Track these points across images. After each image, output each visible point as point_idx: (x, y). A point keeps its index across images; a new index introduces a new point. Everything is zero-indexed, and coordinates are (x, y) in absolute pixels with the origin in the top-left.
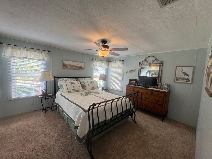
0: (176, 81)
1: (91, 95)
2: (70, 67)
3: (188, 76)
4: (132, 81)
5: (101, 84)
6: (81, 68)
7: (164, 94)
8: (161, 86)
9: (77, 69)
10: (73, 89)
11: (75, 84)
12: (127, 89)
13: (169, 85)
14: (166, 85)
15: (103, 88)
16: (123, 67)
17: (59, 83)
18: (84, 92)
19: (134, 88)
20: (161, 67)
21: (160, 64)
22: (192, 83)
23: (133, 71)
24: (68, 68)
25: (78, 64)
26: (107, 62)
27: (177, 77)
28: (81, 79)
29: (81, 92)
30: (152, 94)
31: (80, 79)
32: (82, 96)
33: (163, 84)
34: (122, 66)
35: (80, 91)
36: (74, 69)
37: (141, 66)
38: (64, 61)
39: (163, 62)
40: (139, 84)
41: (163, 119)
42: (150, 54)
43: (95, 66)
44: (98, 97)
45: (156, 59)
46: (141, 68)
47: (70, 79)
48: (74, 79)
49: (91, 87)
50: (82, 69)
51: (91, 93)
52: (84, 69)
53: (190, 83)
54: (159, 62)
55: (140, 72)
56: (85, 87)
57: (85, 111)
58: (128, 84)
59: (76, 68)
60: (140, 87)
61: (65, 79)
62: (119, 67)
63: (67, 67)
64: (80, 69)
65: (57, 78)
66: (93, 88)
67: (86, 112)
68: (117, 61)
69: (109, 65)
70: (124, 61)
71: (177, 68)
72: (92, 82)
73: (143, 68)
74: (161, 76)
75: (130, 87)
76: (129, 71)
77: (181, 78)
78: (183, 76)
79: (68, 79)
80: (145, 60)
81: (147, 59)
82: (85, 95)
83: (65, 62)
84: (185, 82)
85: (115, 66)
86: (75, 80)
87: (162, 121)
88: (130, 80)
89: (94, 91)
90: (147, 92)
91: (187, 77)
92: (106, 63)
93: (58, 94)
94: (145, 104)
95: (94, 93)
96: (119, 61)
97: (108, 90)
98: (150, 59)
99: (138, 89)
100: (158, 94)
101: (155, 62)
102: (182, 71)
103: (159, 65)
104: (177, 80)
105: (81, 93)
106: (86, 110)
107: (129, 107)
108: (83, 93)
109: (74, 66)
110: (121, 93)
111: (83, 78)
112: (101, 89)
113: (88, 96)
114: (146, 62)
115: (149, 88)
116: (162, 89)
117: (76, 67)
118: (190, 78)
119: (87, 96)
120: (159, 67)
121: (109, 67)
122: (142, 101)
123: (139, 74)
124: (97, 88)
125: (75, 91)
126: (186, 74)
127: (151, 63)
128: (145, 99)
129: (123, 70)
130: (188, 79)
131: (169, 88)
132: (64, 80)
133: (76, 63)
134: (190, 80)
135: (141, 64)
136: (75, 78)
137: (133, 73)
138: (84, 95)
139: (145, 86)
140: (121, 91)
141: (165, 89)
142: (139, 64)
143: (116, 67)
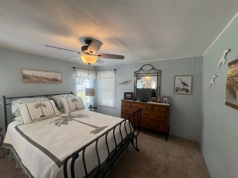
0: (175, 92)
1: (73, 121)
2: (36, 79)
3: (188, 86)
4: (128, 95)
5: (88, 100)
6: (56, 80)
7: (166, 108)
8: (160, 99)
9: (50, 82)
10: (42, 114)
11: (44, 106)
12: (122, 106)
13: (169, 98)
14: (166, 97)
15: (91, 106)
16: (115, 78)
17: (13, 107)
18: (62, 117)
19: (131, 104)
20: (159, 76)
21: (158, 73)
22: (192, 94)
23: (127, 83)
24: (32, 81)
25: (51, 75)
26: (95, 72)
27: (176, 88)
28: (57, 97)
29: (57, 118)
30: (152, 110)
31: (55, 96)
32: (57, 125)
33: (163, 96)
34: (114, 76)
35: (54, 116)
36: (44, 83)
37: (137, 76)
38: (24, 70)
39: (160, 71)
40: (136, 98)
41: (167, 138)
42: (146, 62)
43: (77, 77)
44: (85, 124)
45: (153, 68)
46: (137, 79)
47: (37, 99)
48: (43, 99)
49: (73, 108)
50: (58, 82)
51: (73, 117)
52: (61, 81)
53: (189, 94)
54: (157, 71)
55: (136, 83)
56: (64, 109)
57: (58, 163)
58: (123, 98)
59: (48, 82)
60: (138, 101)
61: (25, 99)
62: (110, 78)
63: (30, 80)
64: (55, 82)
65: (10, 98)
66: (76, 108)
67: (59, 167)
68: (107, 70)
69: (97, 76)
70: (116, 70)
71: (176, 77)
72: (73, 100)
73: (140, 79)
74: (160, 88)
75: (126, 103)
76: (123, 83)
77: (180, 89)
78: (182, 86)
79: (33, 99)
80: (141, 69)
81: (143, 68)
82: (63, 123)
83: (26, 72)
84: (185, 93)
85: (105, 77)
86: (46, 99)
87: (166, 141)
88: (126, 94)
89: (78, 112)
90: (147, 107)
91: (186, 87)
92: (93, 74)
93: (11, 126)
94: (145, 122)
95: (78, 117)
96: (110, 70)
97: (98, 108)
98: (146, 68)
99: (136, 104)
100: (160, 109)
101: (152, 71)
102: (181, 81)
103: (156, 74)
104: (177, 91)
105: (56, 120)
106: (61, 161)
107: (129, 132)
108: (60, 119)
109: (44, 78)
110: (115, 109)
111: (60, 94)
112: (88, 108)
113: (67, 124)
114: (142, 72)
115: (148, 102)
116: (162, 102)
117: (48, 79)
118: (189, 88)
119: (65, 125)
120: (157, 77)
121: (98, 78)
122: (142, 118)
123: (136, 86)
124: (83, 108)
125: (45, 118)
126: (185, 84)
127: (148, 72)
128: (145, 116)
129: (115, 81)
130: (187, 90)
131: (170, 100)
132: (23, 102)
133: (47, 73)
134: (189, 91)
135: (137, 74)
136: (47, 96)
137: (129, 85)
138: (60, 124)
139: (143, 101)
140: (115, 108)
141: (166, 102)
142: (135, 74)
143: (107, 78)
